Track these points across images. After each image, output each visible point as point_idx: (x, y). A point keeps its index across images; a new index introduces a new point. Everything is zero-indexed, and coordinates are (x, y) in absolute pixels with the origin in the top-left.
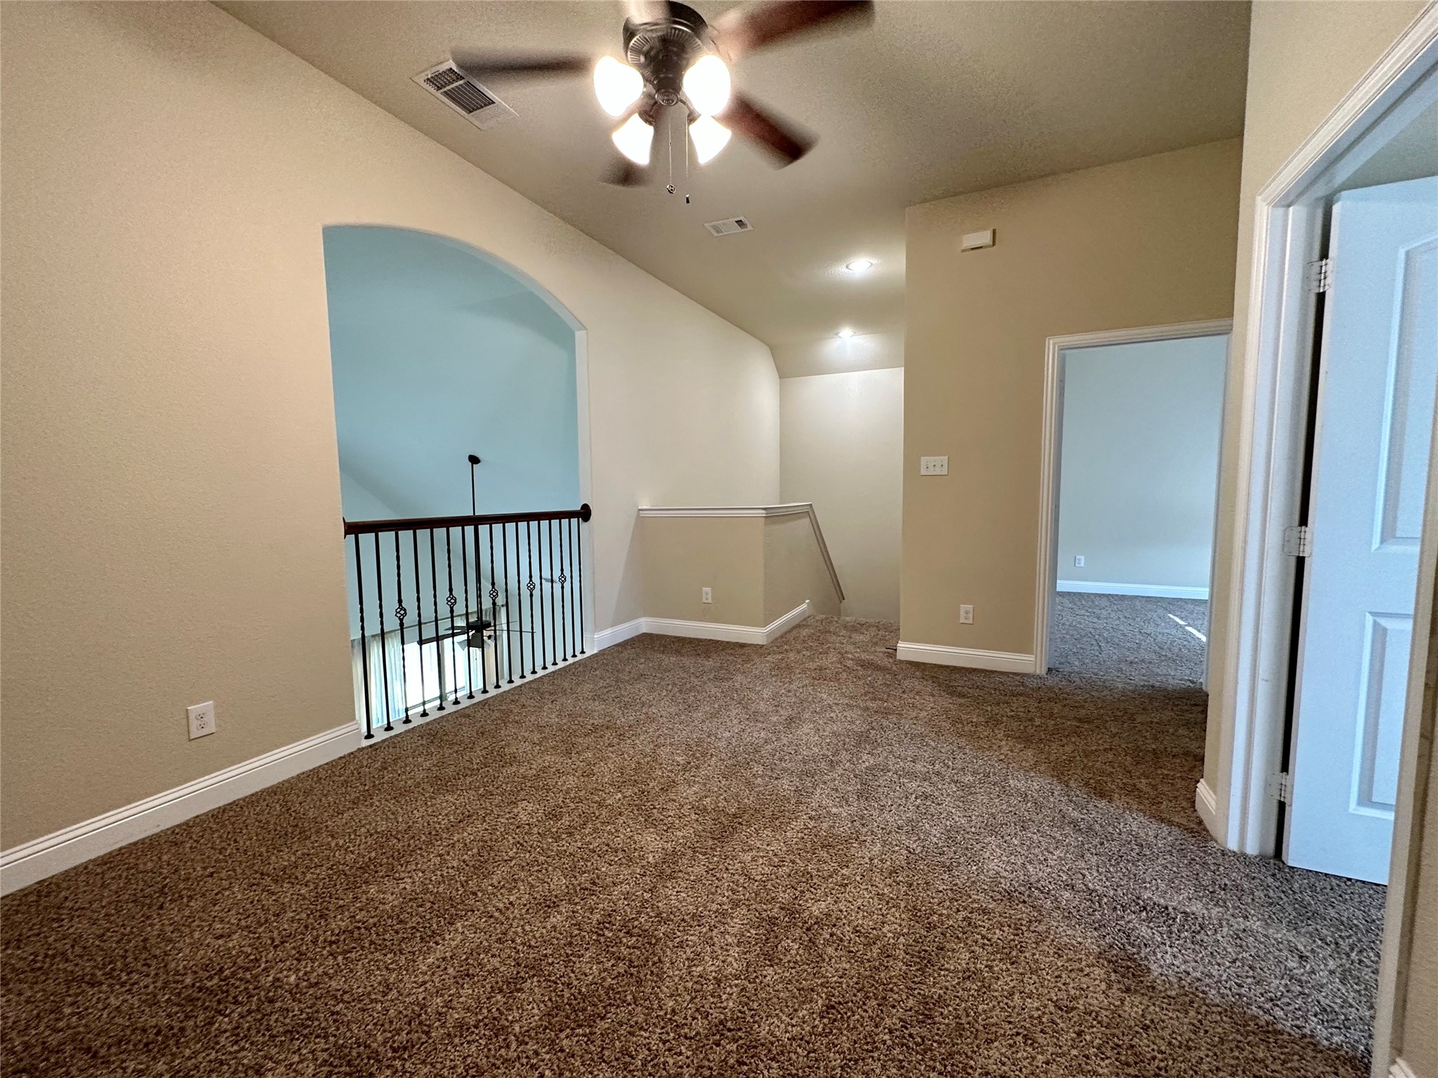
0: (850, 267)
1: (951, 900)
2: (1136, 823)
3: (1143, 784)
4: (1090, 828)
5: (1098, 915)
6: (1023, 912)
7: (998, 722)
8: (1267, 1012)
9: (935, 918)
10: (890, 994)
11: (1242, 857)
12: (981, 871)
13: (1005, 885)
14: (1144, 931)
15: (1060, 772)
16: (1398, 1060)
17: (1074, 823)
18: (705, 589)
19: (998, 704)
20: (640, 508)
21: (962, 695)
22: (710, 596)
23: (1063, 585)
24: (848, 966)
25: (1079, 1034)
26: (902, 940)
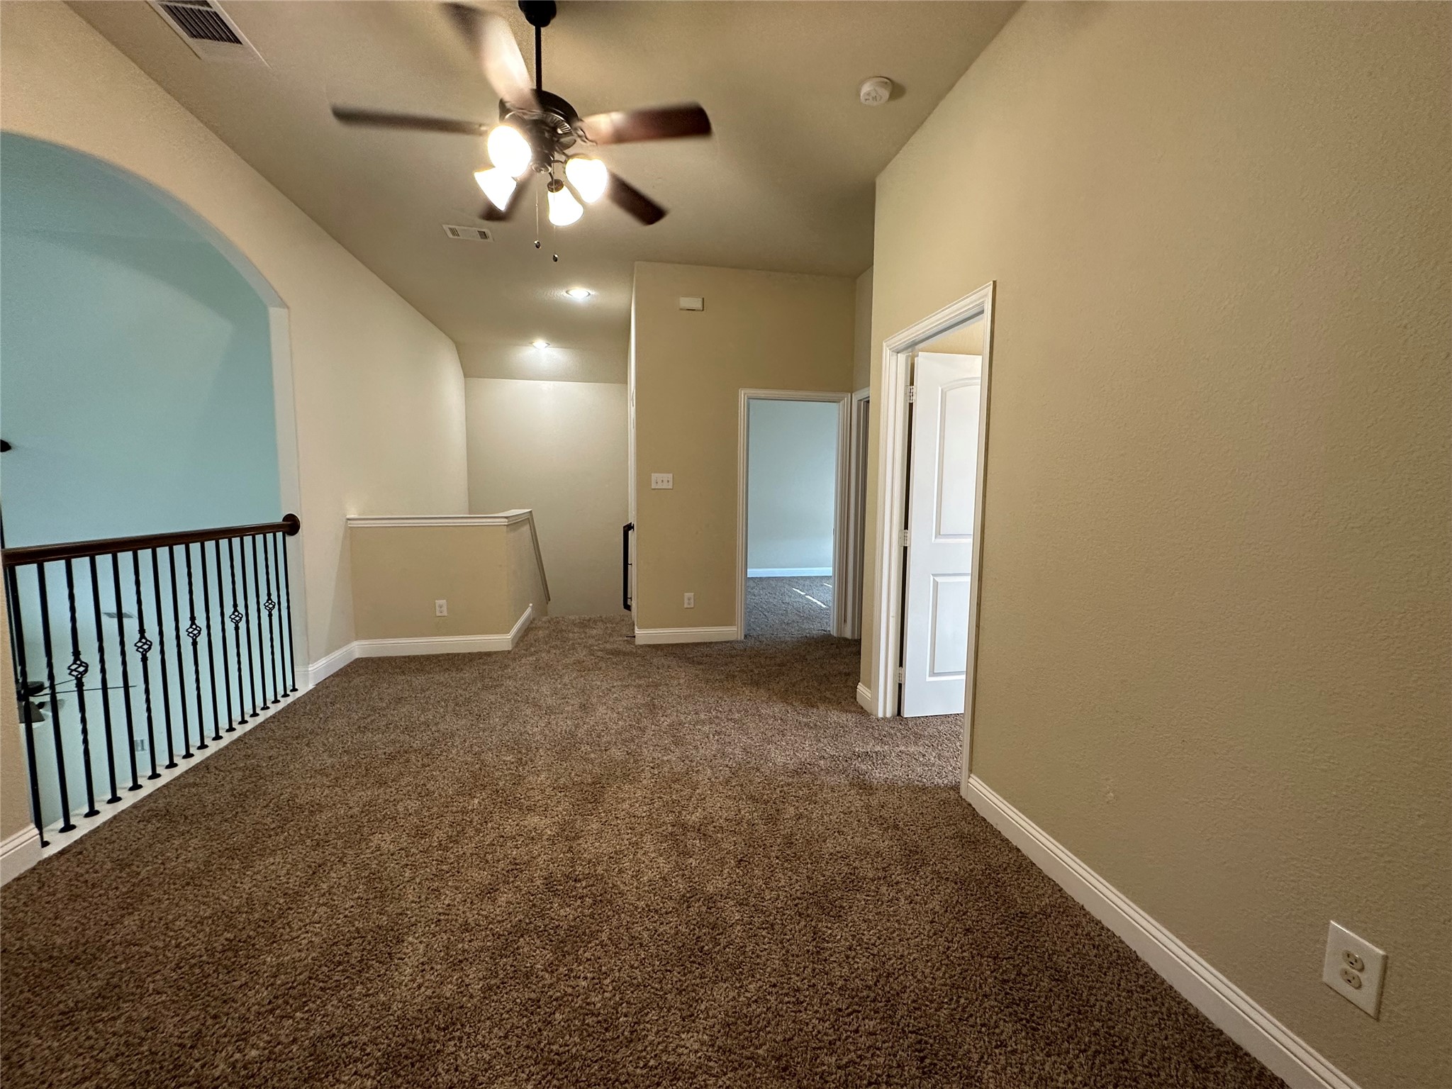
0: (570, 292)
1: (768, 784)
2: (835, 716)
3: (828, 694)
4: (816, 725)
5: (841, 767)
6: (807, 778)
7: (734, 677)
8: (921, 782)
9: (765, 797)
10: (766, 842)
11: (884, 719)
12: (774, 764)
13: (791, 767)
14: (864, 767)
15: (785, 697)
16: (972, 775)
17: (807, 725)
18: (438, 602)
19: (726, 664)
20: (348, 517)
21: (700, 663)
22: (445, 609)
23: (752, 572)
24: (735, 839)
25: (859, 821)
26: (755, 814)
